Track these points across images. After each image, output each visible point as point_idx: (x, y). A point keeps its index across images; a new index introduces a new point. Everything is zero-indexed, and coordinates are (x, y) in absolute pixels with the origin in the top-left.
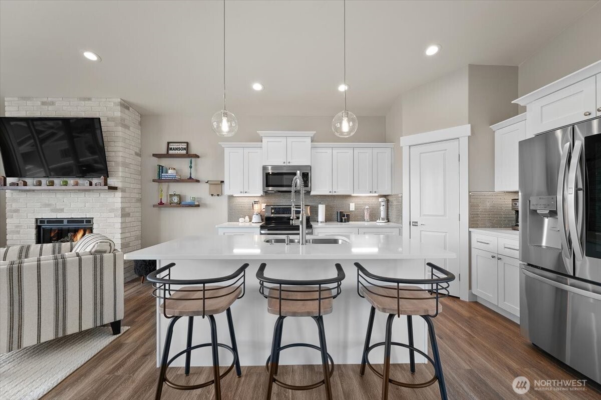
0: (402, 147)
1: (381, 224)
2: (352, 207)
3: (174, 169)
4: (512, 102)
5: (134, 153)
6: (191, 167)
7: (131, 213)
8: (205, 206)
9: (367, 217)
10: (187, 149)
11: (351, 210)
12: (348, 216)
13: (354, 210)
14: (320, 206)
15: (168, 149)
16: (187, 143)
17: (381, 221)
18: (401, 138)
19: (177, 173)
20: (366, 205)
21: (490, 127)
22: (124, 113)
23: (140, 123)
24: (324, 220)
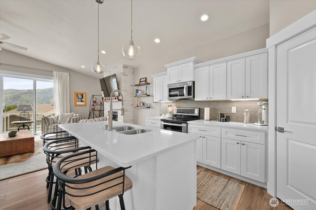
2: (234, 110)
3: (141, 91)
5: (130, 86)
6: (146, 89)
7: (128, 110)
8: (152, 107)
9: (246, 119)
10: (146, 81)
11: (232, 112)
12: (228, 117)
13: (235, 112)
14: (205, 109)
15: (140, 82)
16: (146, 78)
19: (142, 92)
20: (250, 108)
22: (125, 70)
23: (133, 73)
24: (209, 119)
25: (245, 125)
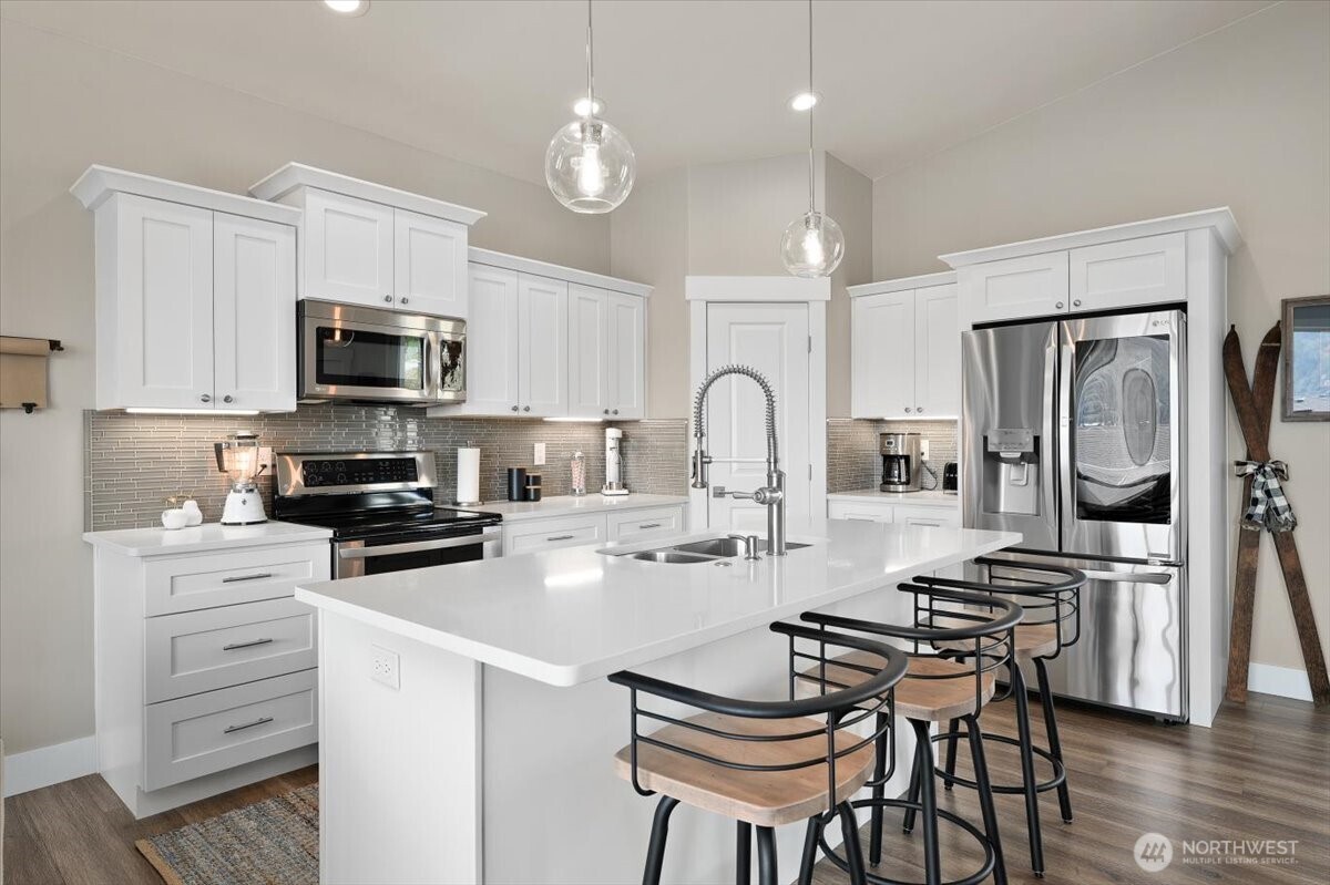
0: (689, 302)
1: (615, 500)
2: (540, 454)
4: (939, 257)
9: (578, 480)
11: (536, 463)
12: (537, 480)
13: (544, 463)
14: (464, 453)
17: (615, 491)
18: (687, 277)
20: (577, 446)
21: (848, 288)
24: (477, 499)
25: (577, 502)
